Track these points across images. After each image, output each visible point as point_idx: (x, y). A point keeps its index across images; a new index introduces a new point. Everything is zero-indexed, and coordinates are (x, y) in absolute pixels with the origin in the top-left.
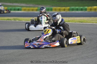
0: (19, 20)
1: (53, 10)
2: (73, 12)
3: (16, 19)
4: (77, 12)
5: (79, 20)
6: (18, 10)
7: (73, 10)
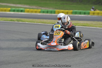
0: (22, 21)
1: (56, 13)
2: (76, 15)
3: (19, 20)
4: (80, 15)
5: (82, 24)
6: (22, 11)
7: (76, 13)
